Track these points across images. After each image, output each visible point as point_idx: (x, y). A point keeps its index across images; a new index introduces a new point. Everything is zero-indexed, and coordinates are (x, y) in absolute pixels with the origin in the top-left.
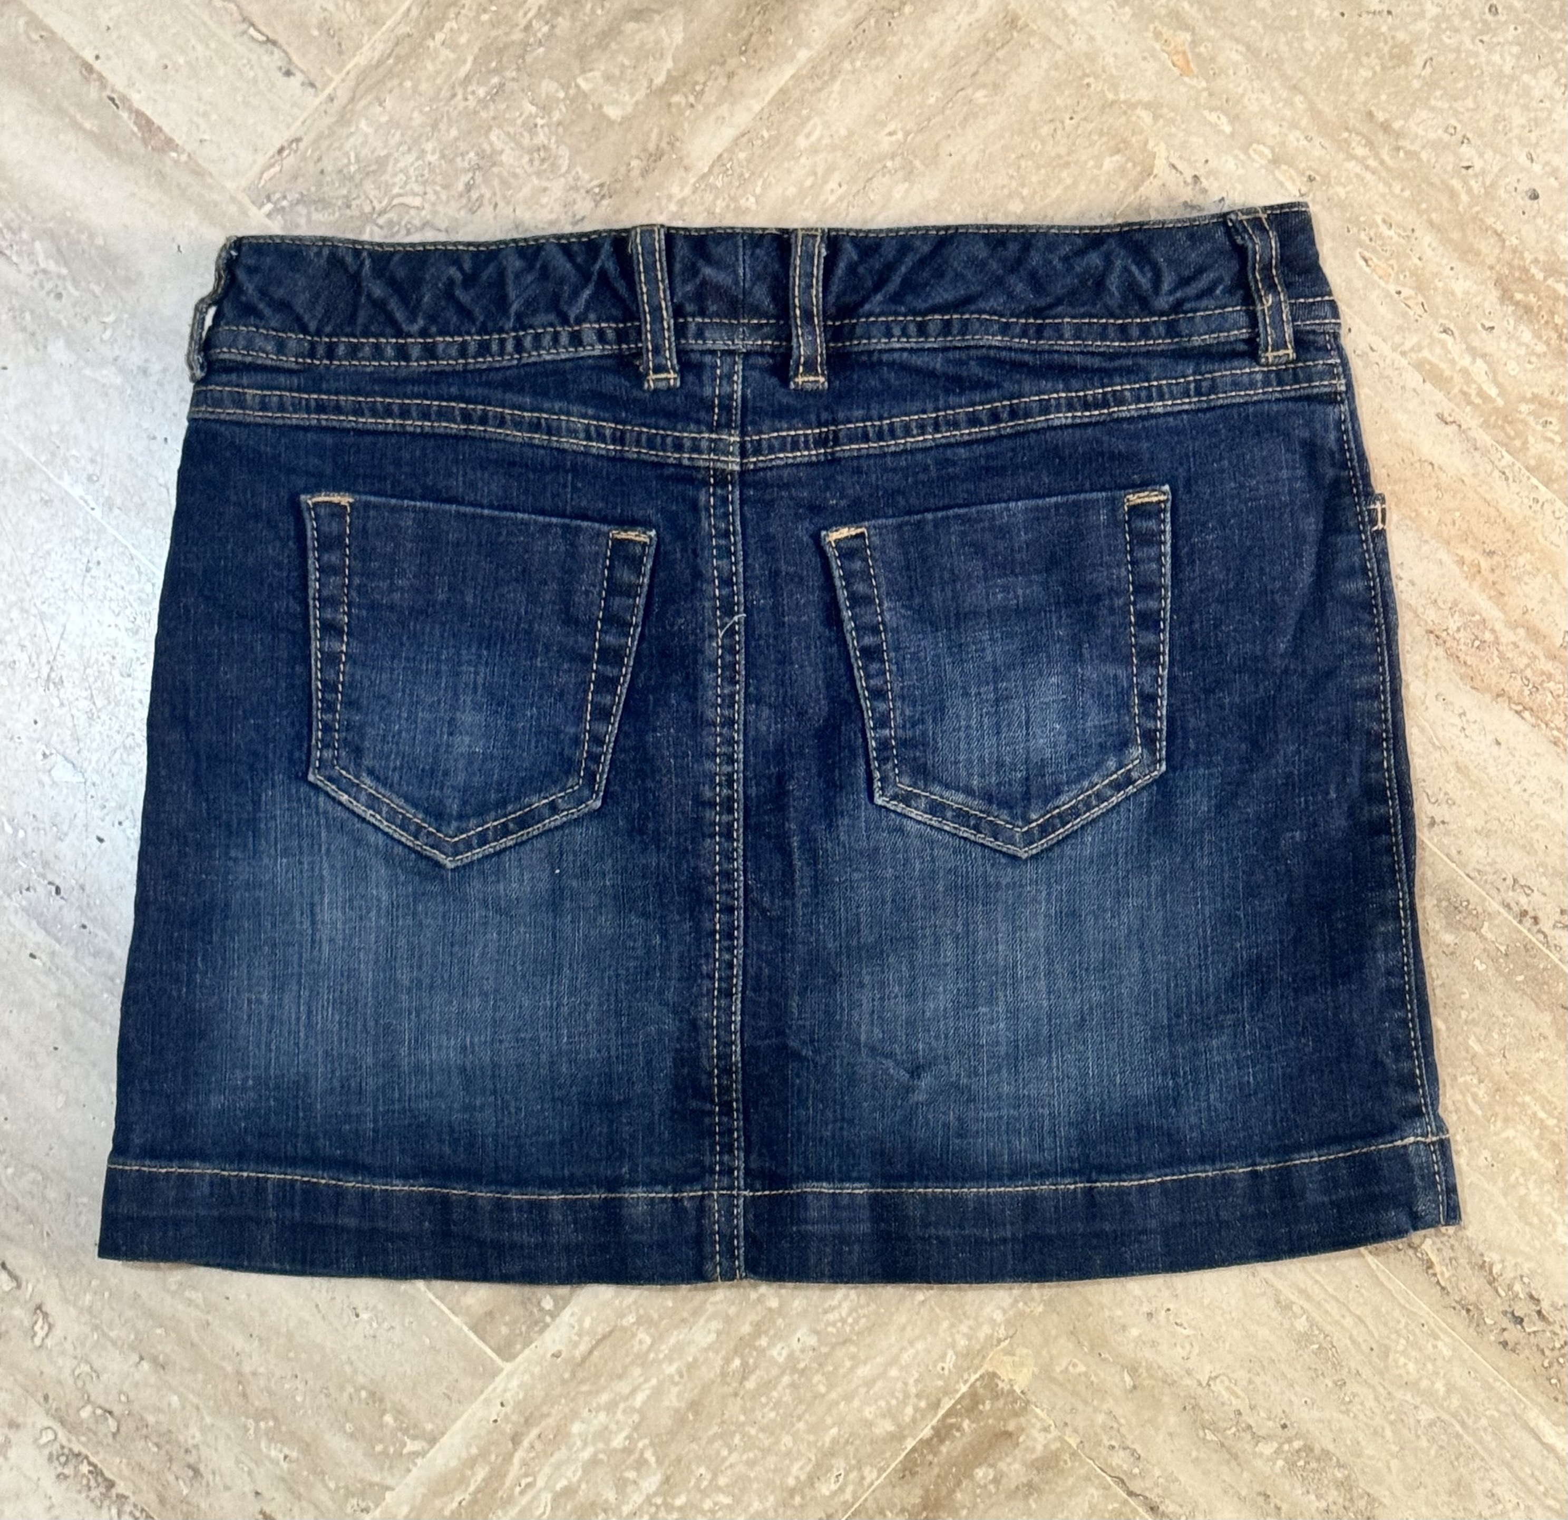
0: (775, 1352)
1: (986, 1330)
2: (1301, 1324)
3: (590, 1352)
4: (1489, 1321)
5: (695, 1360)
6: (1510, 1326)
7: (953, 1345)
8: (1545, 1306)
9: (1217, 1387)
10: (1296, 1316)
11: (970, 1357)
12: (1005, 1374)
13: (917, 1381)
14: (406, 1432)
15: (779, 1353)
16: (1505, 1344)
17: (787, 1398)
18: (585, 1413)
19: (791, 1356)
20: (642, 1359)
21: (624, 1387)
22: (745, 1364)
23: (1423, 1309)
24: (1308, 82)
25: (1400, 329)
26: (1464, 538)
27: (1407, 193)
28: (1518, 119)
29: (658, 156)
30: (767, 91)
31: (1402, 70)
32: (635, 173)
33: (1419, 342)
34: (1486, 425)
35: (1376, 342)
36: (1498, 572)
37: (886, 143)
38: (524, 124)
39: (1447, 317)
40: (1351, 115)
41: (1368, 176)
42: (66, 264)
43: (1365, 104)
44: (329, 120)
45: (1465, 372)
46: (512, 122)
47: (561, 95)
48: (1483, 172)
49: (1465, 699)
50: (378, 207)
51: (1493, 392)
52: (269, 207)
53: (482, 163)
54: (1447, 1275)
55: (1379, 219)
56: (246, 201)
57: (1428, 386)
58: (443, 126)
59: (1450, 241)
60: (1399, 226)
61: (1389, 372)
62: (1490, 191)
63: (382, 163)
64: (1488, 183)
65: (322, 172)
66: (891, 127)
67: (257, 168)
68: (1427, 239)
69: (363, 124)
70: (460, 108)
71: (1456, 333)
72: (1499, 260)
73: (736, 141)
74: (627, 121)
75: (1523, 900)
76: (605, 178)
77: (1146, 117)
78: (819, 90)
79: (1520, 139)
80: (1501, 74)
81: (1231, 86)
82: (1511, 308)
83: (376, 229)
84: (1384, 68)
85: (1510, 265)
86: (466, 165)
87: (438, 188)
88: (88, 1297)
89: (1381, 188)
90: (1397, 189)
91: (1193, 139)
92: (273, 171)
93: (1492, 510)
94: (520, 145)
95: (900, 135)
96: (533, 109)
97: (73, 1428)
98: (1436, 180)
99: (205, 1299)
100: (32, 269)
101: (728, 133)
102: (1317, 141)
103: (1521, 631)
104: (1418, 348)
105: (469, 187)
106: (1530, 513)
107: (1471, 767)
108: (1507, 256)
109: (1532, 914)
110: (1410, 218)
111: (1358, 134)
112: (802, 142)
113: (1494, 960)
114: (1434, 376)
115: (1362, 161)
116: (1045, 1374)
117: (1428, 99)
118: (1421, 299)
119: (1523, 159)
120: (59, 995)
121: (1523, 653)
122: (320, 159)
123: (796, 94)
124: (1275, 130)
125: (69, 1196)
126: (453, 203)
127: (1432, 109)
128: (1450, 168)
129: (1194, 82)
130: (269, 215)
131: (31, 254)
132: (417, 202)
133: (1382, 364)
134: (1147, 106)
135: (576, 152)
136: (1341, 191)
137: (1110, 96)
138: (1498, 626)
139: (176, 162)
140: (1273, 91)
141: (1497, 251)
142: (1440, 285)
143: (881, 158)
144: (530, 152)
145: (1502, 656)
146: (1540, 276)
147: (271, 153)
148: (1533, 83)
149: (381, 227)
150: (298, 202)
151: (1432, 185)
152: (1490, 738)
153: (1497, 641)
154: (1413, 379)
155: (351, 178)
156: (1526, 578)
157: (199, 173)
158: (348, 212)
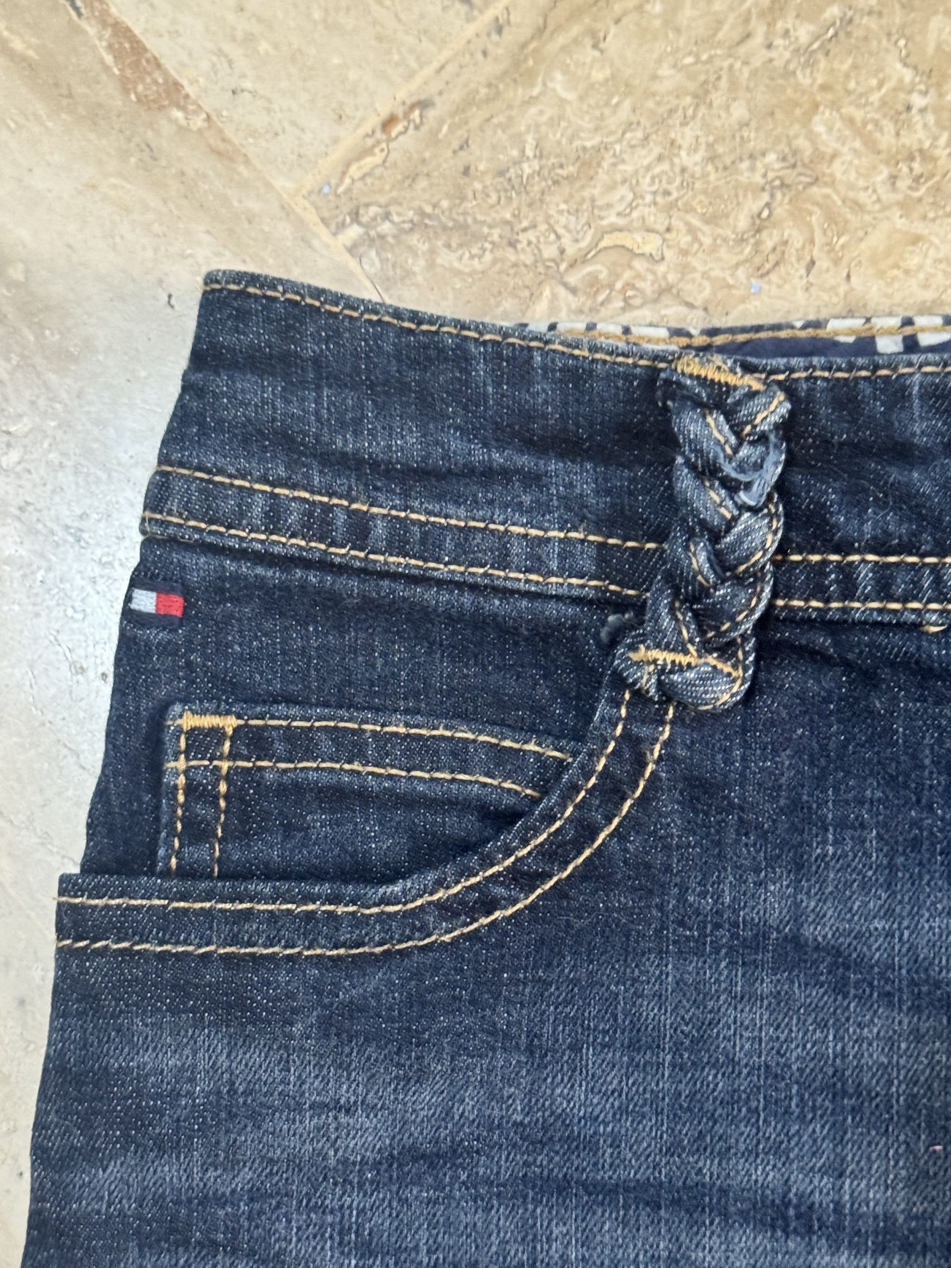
38: (884, 103)
44: (490, 69)
46: (861, 100)
50: (571, 250)
52: (354, 232)
53: (790, 176)
56: (312, 217)
58: (717, 98)
63: (588, 161)
65: (466, 171)
67: (338, 154)
69: (558, 80)
70: (757, 62)
83: (562, 291)
86: (758, 179)
87: (696, 222)
92: (369, 162)
94: (871, 145)
96: (908, 75)
105: (759, 224)
122: (465, 145)
126: (723, 252)
130: (352, 249)
132: (652, 245)
139: (182, 130)
144: (893, 160)
147: (367, 128)
149: (574, 291)
150: (414, 227)
155: (524, 187)
157: (224, 154)
158: (511, 255)
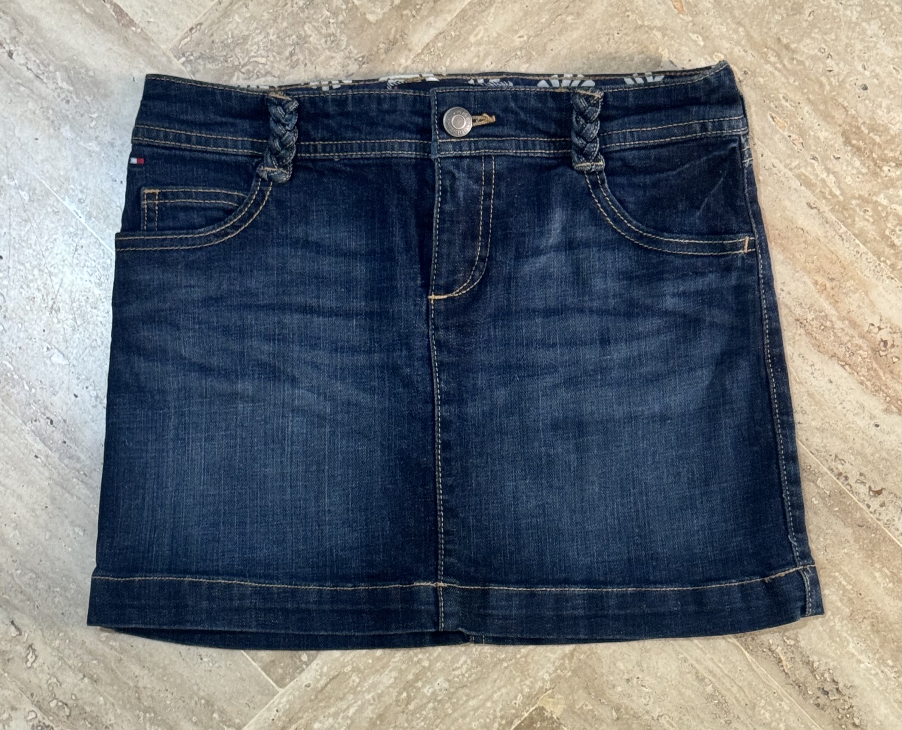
0: (425, 690)
1: (540, 684)
2: (709, 689)
3: (326, 685)
4: (810, 693)
5: (383, 692)
6: (822, 696)
7: (521, 692)
8: (841, 686)
9: (662, 721)
10: (707, 685)
11: (530, 698)
12: (549, 708)
13: (501, 710)
14: (224, 723)
15: (427, 691)
16: (818, 705)
17: (431, 715)
18: (322, 718)
19: (434, 693)
20: (354, 690)
21: (343, 705)
22: (409, 696)
23: (775, 684)
24: (746, 21)
25: (789, 156)
26: (818, 270)
27: (797, 83)
28: (859, 46)
29: (394, 42)
30: (455, 10)
31: (798, 17)
32: (382, 51)
33: (799, 164)
34: (832, 210)
35: (776, 162)
36: (836, 289)
37: (518, 42)
38: (323, 21)
39: (814, 151)
40: (769, 39)
41: (776, 73)
42: (73, 86)
43: (777, 34)
44: (218, 14)
45: (823, 181)
46: (317, 21)
47: (344, 7)
48: (839, 74)
49: (814, 357)
50: (242, 63)
51: (838, 192)
52: (183, 59)
53: (299, 41)
54: (789, 666)
55: (781, 96)
56: (171, 55)
57: (803, 188)
58: (279, 20)
59: (818, 109)
60: (791, 101)
61: (783, 179)
62: (842, 84)
63: (245, 39)
64: (841, 79)
65: (213, 42)
66: (521, 33)
67: (178, 38)
68: (806, 108)
69: (236, 17)
70: (289, 11)
71: (819, 160)
72: (844, 122)
73: (437, 37)
74: (378, 23)
75: (840, 467)
76: (365, 53)
77: (659, 35)
78: (483, 11)
79: (859, 57)
80: (851, 22)
81: (705, 21)
82: (850, 148)
83: (241, 74)
84: (788, 15)
85: (850, 125)
86: (291, 42)
87: (275, 54)
88: (58, 642)
89: (783, 80)
90: (792, 81)
91: (683, 49)
92: (186, 40)
93: (833, 256)
94: (320, 33)
95: (525, 38)
96: (329, 14)
97: (46, 712)
98: (813, 77)
99: (120, 646)
100: (53, 86)
101: (433, 32)
102: (750, 52)
103: (847, 322)
104: (798, 167)
105: (292, 54)
106: (854, 259)
107: (816, 394)
108: (849, 120)
109: (844, 474)
110: (798, 97)
111: (772, 50)
112: (472, 39)
113: (823, 499)
114: (806, 183)
115: (773, 65)
116: (570, 709)
117: (811, 33)
118: (801, 140)
119: (860, 68)
120: (50, 478)
121: (847, 334)
122: (212, 35)
123: (470, 13)
124: (728, 45)
125: (50, 587)
126: (282, 62)
127: (813, 38)
128: (820, 70)
129: (685, 18)
130: (183, 64)
131: (54, 78)
132: (263, 60)
133: (779, 175)
134: (659, 29)
135: (350, 38)
136: (761, 80)
137: (640, 22)
138: (834, 319)
139: (135, 33)
140: (728, 24)
141: (844, 116)
142: (812, 133)
143: (515, 50)
144: (326, 37)
145: (835, 335)
146: (866, 131)
147: (185, 31)
148: (867, 27)
149: (243, 73)
150: (199, 58)
151: (810, 79)
152: (826, 379)
153: (833, 328)
154: (795, 184)
155: (228, 46)
156: (850, 294)
157: (147, 39)
158: (226, 64)
